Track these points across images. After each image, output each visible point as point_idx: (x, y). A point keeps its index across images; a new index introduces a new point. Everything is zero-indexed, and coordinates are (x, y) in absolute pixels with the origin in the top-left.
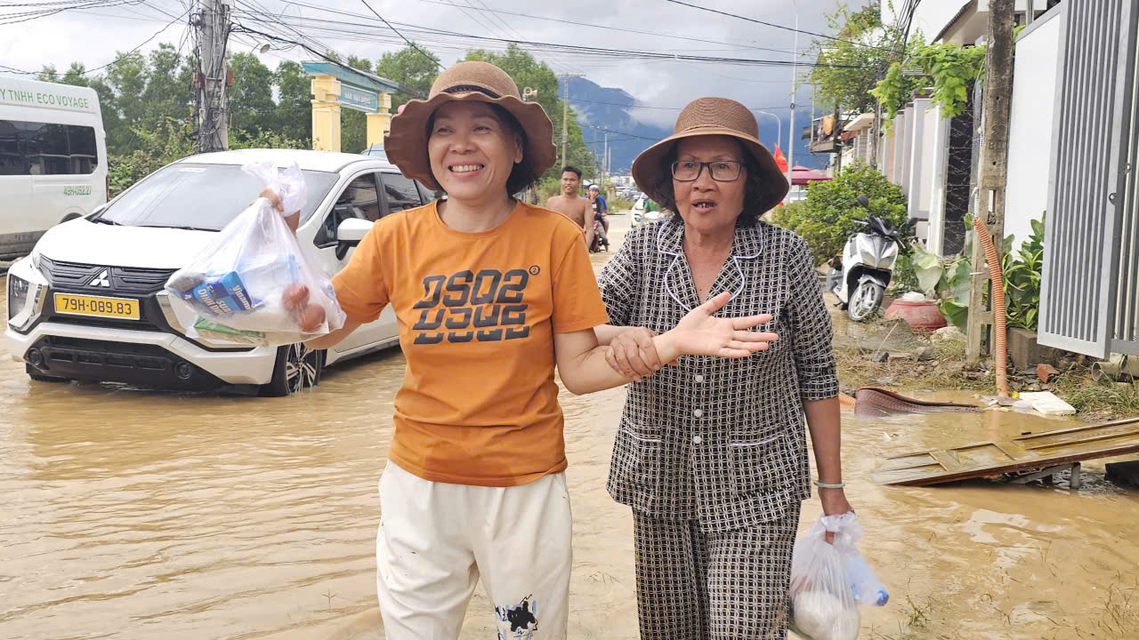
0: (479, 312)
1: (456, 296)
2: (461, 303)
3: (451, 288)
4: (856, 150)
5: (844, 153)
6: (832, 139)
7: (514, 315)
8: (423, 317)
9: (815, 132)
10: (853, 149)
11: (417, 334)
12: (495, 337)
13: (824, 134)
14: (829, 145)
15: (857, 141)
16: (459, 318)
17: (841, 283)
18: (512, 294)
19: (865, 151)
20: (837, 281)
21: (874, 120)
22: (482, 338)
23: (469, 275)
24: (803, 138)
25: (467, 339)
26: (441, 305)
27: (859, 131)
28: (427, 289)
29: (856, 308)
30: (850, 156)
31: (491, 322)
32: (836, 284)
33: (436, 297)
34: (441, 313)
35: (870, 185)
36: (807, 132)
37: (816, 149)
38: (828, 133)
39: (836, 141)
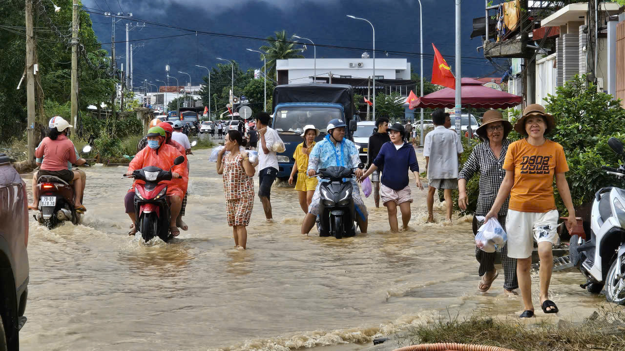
0: (538, 166)
1: (532, 162)
2: (533, 163)
3: (531, 160)
4: (560, 56)
5: (539, 59)
6: (519, 37)
7: (546, 168)
8: (523, 167)
9: (492, 26)
10: (555, 54)
11: (521, 171)
12: (541, 173)
13: (506, 29)
14: (515, 47)
15: (563, 41)
16: (532, 167)
17: (593, 257)
18: (546, 162)
19: (577, 59)
20: (584, 252)
21: (588, 13)
22: (538, 173)
23: (535, 157)
24: (472, 36)
25: (534, 173)
26: (527, 164)
27: (563, 28)
28: (524, 159)
29: (614, 288)
30: (550, 64)
31: (540, 169)
32: (583, 258)
33: (527, 162)
34: (528, 166)
35: (598, 115)
36: (478, 25)
37: (495, 52)
38: (512, 26)
39: (526, 40)
